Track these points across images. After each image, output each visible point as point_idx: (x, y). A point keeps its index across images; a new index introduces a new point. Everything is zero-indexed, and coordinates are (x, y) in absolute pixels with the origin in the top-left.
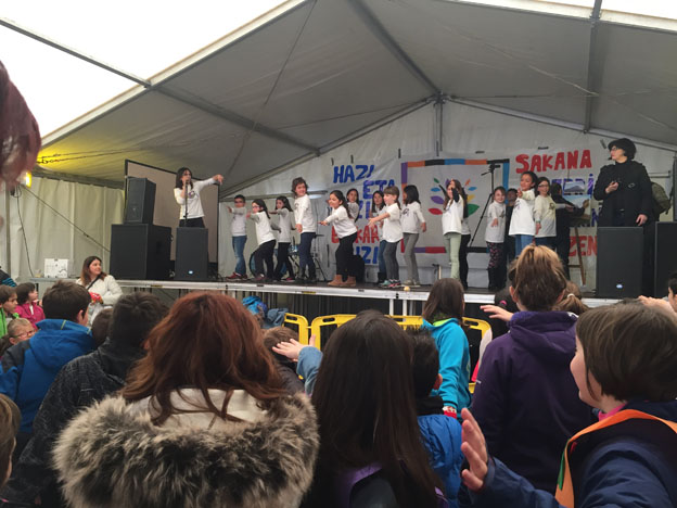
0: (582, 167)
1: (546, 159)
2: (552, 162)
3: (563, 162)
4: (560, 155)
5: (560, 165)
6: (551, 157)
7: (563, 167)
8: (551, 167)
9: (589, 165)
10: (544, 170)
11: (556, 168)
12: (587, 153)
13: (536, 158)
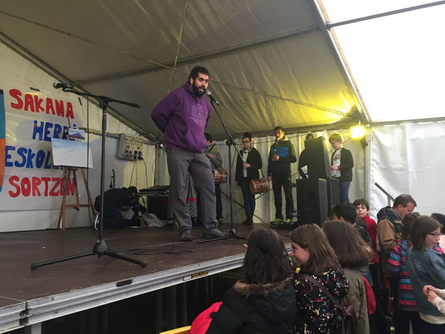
0: (67, 116)
1: (39, 102)
2: (44, 105)
3: (52, 107)
4: (49, 101)
5: (50, 110)
6: (41, 100)
7: (54, 113)
8: (43, 110)
9: (73, 117)
10: (38, 111)
11: (47, 112)
12: (69, 105)
13: (28, 96)
